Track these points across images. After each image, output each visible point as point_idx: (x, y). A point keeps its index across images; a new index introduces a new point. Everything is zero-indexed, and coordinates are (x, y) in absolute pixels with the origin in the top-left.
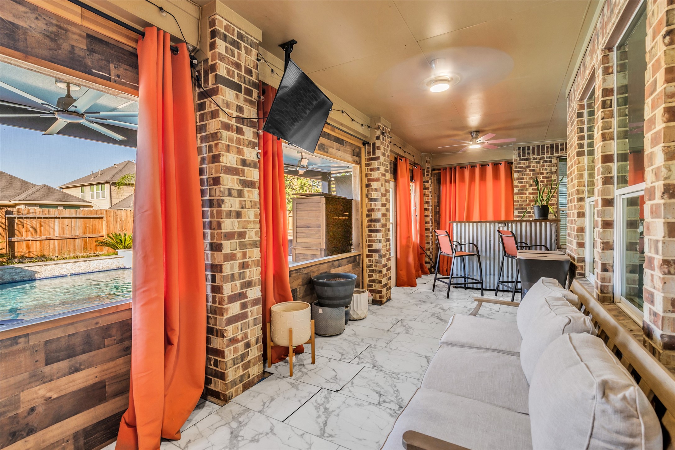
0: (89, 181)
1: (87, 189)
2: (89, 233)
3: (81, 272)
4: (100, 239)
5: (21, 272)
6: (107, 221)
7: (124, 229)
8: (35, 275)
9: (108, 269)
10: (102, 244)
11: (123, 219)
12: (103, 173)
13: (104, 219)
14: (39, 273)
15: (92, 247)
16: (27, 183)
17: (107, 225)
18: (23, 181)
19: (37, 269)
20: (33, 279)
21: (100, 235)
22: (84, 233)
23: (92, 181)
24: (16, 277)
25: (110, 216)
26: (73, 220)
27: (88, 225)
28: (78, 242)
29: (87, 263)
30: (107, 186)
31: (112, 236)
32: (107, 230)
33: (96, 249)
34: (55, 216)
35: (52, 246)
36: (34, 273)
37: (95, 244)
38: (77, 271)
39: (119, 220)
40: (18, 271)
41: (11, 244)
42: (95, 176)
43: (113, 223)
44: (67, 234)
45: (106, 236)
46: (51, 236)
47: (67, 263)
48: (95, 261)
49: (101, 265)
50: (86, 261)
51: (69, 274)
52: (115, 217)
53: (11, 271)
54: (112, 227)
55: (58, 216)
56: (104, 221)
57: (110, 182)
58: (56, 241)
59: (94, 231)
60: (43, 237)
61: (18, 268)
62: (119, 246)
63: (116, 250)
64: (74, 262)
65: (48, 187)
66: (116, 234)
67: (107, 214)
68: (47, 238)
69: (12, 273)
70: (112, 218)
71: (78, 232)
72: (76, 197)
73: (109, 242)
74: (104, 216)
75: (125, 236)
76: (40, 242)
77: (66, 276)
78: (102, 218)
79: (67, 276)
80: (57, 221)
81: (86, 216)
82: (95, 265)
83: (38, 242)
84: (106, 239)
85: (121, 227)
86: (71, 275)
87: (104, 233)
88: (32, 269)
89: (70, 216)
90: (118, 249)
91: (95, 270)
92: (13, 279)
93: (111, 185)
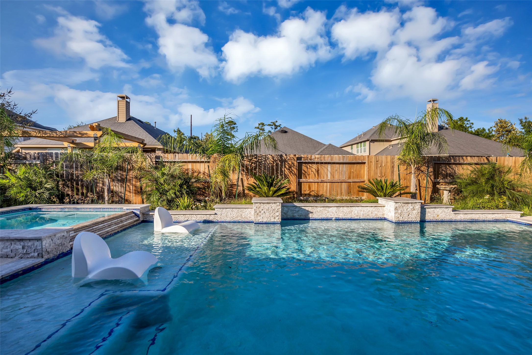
0: (356, 141)
1: (355, 146)
2: (353, 178)
3: (344, 217)
4: (362, 184)
5: (299, 211)
6: (369, 166)
7: (383, 175)
8: (309, 214)
9: (368, 217)
10: (363, 189)
11: (383, 165)
12: (365, 134)
13: (366, 164)
14: (312, 213)
15: (355, 191)
16: (321, 144)
17: (369, 171)
18: (320, 142)
19: (310, 209)
20: (307, 218)
21: (362, 180)
22: (349, 178)
23: (358, 140)
24: (295, 214)
25: (371, 162)
26: (341, 165)
27: (352, 171)
28: (344, 186)
29: (349, 208)
30: (367, 143)
31: (372, 181)
32: (368, 175)
33: (358, 194)
34: (328, 162)
35: (325, 188)
36: (308, 212)
37: (357, 188)
38: (341, 216)
39: (379, 166)
40: (297, 209)
41: (300, 184)
42: (360, 137)
43: (373, 168)
44: (336, 178)
45: (367, 182)
46: (325, 179)
47: (332, 207)
48: (356, 208)
49: (362, 213)
50: (348, 207)
51: (334, 219)
52: (376, 162)
53: (292, 209)
54: (372, 173)
55: (330, 162)
56: (366, 167)
57: (369, 140)
58: (328, 183)
59: (357, 176)
60: (320, 180)
61: (297, 206)
62: (379, 193)
63: (377, 198)
64: (338, 207)
65: (332, 145)
66: (376, 179)
67: (368, 160)
68: (322, 181)
69: (293, 210)
70: (373, 163)
71: (344, 177)
72: (347, 151)
73: (370, 188)
74: (366, 161)
75: (386, 183)
76: (318, 184)
77: (330, 219)
78: (365, 163)
79: (332, 220)
80: (329, 166)
81: (351, 161)
82: (356, 212)
83: (316, 183)
84: (367, 184)
85: (381, 173)
86: (335, 220)
87: (366, 178)
88: (307, 209)
89: (339, 162)
90: (378, 196)
91: (356, 218)
92: (293, 216)
93: (370, 142)
